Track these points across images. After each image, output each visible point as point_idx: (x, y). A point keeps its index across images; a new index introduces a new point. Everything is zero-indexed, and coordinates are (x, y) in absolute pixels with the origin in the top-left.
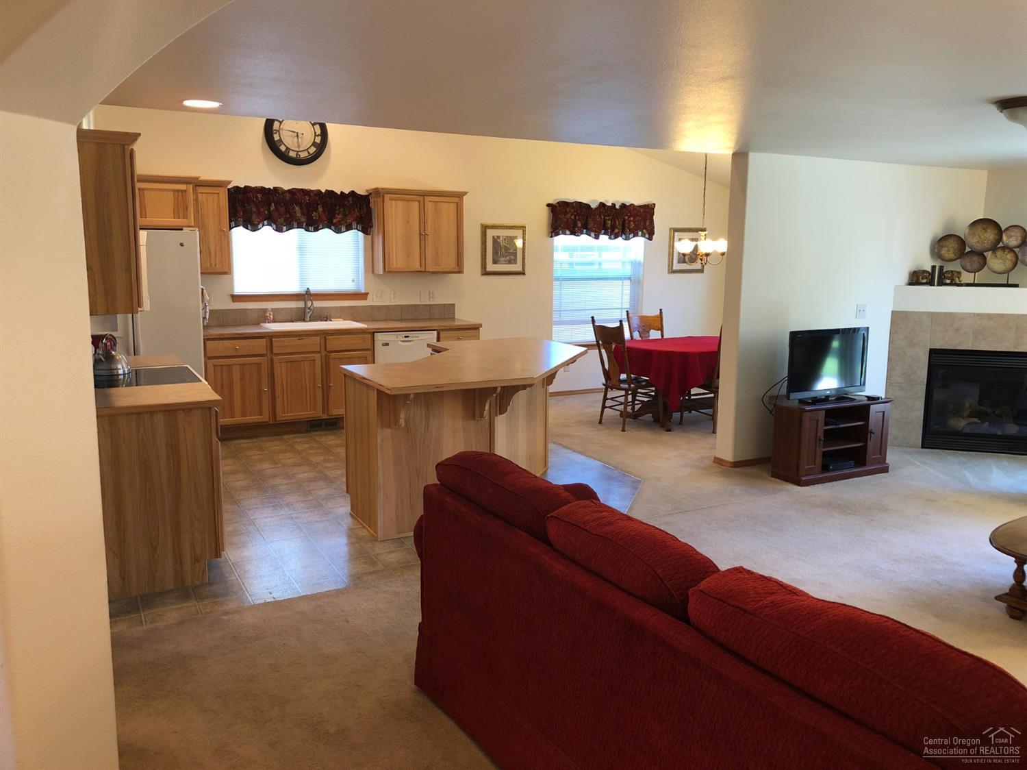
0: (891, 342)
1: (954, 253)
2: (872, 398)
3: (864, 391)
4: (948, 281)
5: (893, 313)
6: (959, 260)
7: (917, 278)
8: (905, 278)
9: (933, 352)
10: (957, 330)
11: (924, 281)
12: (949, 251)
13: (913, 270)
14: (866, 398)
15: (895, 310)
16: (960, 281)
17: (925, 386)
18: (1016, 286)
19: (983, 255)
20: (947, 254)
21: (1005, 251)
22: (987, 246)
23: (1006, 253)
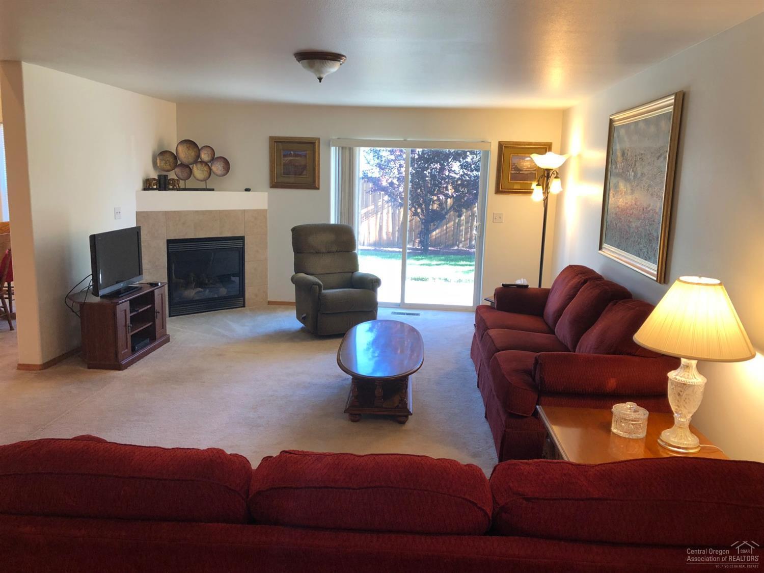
1: (171, 165)
2: (154, 284)
3: (142, 280)
4: (171, 187)
5: (138, 213)
6: (174, 170)
7: (148, 185)
8: (140, 185)
9: (169, 242)
10: (184, 224)
11: (155, 187)
12: (166, 163)
13: (146, 178)
14: (149, 285)
15: (138, 211)
16: (179, 187)
18: (213, 190)
19: (189, 167)
20: (165, 166)
21: (202, 165)
22: (191, 160)
23: (203, 166)
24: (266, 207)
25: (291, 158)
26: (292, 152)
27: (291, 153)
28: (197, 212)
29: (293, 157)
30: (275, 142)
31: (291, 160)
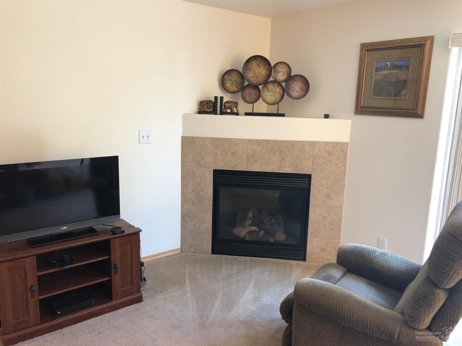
0: (183, 163)
1: (236, 86)
6: (240, 92)
9: (216, 173)
10: (234, 154)
12: (233, 84)
16: (237, 111)
17: (212, 202)
18: (283, 115)
19: (259, 88)
20: (231, 87)
21: (274, 85)
22: (261, 79)
23: (276, 86)
24: (347, 140)
25: (386, 72)
26: (388, 63)
27: (387, 65)
28: (250, 141)
29: (390, 69)
30: (366, 50)
31: (385, 76)
